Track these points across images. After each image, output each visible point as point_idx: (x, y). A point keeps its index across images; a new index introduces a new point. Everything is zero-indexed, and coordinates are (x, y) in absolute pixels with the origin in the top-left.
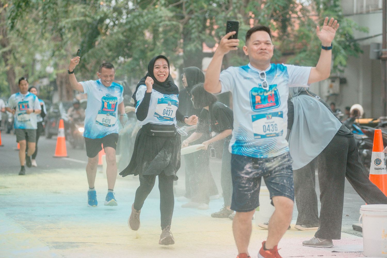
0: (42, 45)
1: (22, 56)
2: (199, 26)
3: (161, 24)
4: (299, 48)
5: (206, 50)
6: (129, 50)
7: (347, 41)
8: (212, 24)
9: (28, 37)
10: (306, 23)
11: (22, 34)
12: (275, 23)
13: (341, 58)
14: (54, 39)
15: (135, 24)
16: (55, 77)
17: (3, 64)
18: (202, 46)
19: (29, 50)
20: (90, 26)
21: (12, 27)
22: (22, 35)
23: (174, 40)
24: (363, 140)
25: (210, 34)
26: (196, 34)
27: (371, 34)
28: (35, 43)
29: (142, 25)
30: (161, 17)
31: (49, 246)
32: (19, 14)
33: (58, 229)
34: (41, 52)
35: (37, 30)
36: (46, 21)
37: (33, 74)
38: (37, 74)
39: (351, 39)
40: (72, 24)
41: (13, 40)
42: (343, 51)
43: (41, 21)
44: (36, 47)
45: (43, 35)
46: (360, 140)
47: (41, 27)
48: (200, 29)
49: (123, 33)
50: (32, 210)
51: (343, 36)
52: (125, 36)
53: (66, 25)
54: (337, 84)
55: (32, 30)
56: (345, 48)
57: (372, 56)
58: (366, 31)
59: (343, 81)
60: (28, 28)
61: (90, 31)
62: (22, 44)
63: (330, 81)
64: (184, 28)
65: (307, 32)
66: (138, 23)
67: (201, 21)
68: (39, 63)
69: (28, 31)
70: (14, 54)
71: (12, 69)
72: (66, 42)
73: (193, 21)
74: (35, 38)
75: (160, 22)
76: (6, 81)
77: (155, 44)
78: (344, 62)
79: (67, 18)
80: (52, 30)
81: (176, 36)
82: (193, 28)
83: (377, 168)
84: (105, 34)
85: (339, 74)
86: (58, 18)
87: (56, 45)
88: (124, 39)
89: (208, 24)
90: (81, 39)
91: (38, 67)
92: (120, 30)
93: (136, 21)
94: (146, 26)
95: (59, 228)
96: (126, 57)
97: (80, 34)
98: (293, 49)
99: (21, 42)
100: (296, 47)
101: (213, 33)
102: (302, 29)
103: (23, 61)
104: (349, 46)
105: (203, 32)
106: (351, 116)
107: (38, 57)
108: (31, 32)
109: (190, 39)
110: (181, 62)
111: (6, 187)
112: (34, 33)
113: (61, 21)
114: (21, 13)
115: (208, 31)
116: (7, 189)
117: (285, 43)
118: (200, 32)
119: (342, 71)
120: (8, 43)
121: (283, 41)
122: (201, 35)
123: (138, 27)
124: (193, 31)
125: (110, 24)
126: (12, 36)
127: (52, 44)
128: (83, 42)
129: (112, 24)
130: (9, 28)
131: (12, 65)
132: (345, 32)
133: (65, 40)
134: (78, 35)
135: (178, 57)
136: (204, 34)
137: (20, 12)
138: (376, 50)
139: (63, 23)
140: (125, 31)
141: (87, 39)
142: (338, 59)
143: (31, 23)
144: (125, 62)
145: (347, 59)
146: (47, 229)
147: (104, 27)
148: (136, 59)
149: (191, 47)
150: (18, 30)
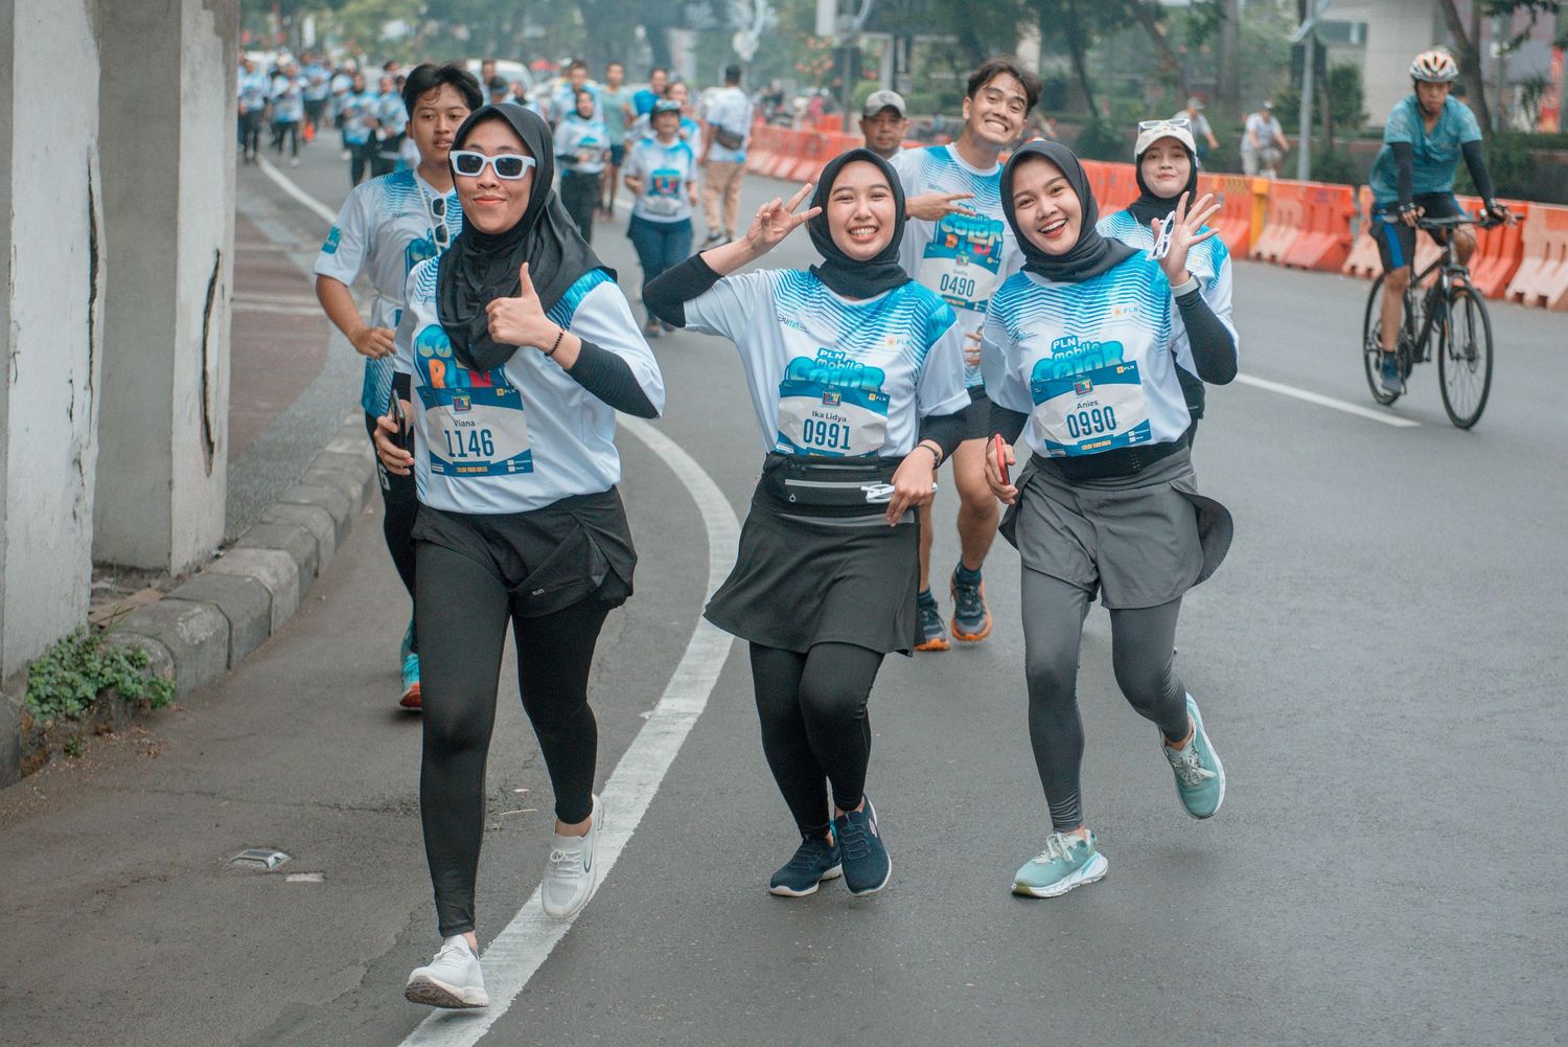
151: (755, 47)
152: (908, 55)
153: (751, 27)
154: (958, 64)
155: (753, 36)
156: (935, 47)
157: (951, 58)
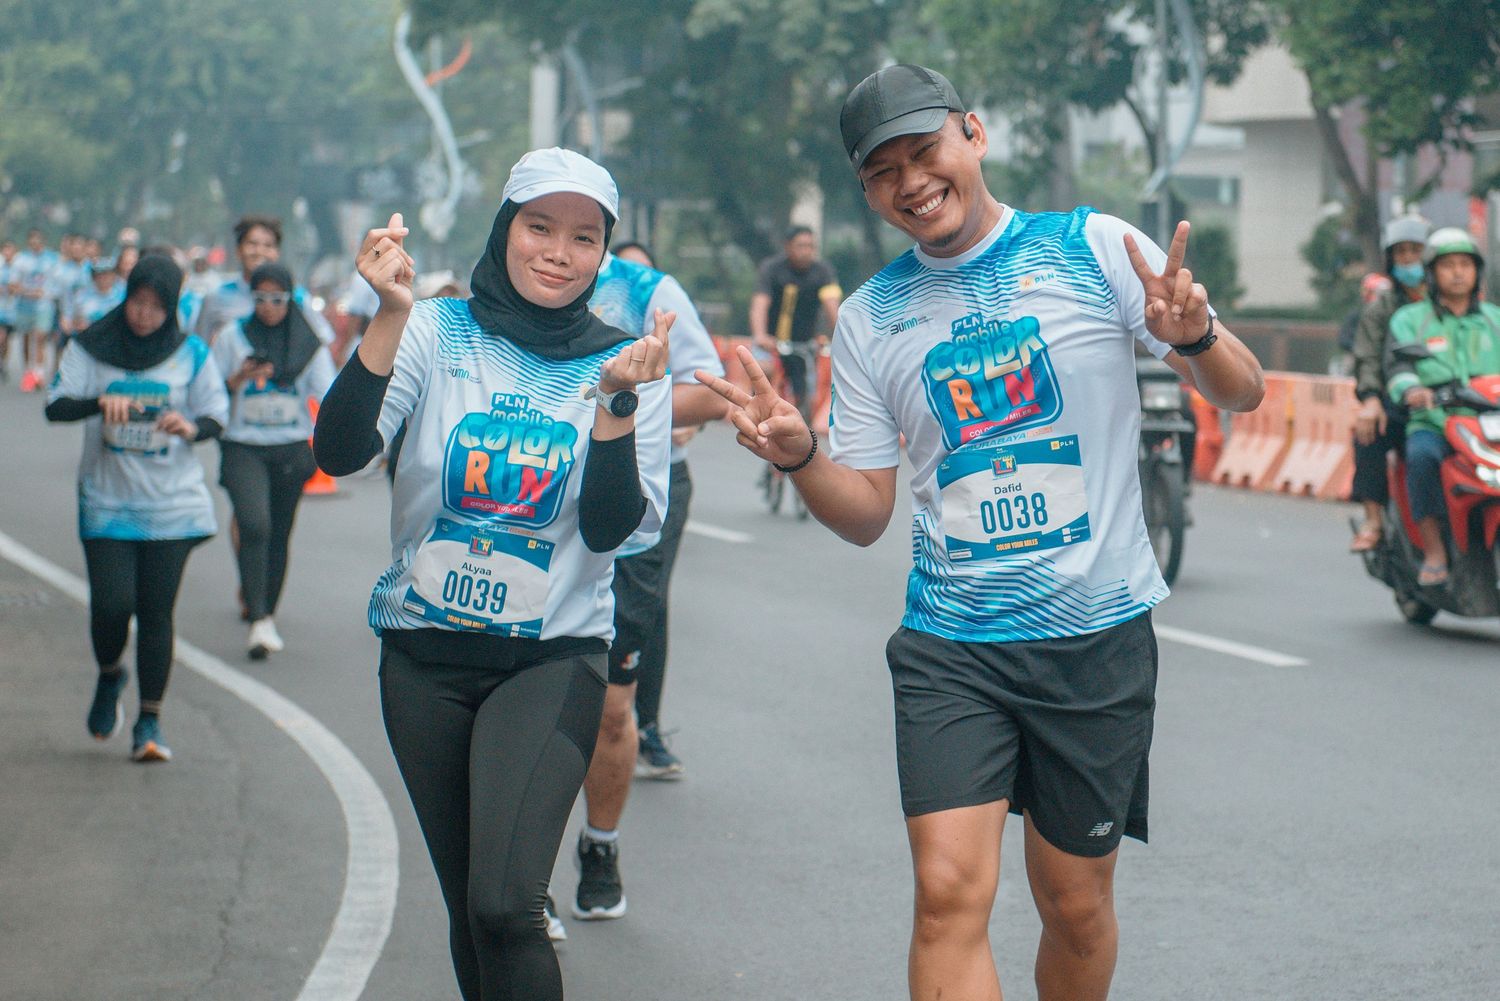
151: (451, 221)
152: (652, 225)
153: (445, 195)
154: (717, 236)
155: (447, 207)
156: (685, 215)
157: (706, 228)
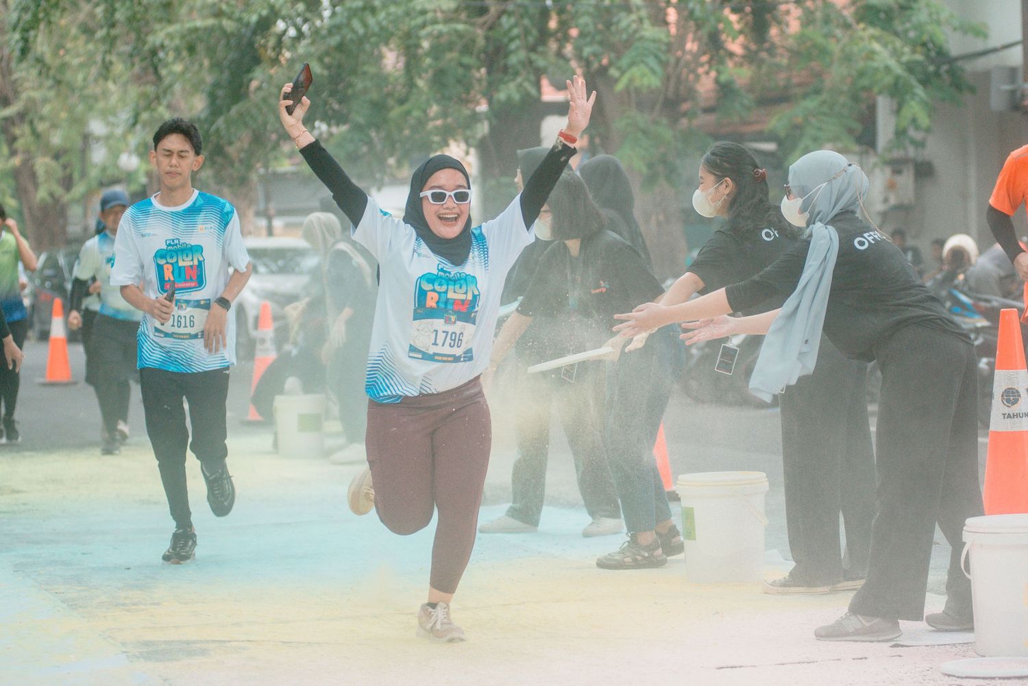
0: (105, 94)
1: (54, 126)
2: (527, 32)
3: (423, 33)
4: (800, 85)
5: (550, 94)
6: (340, 102)
7: (932, 61)
8: (564, 25)
9: (68, 76)
10: (818, 15)
11: (49, 68)
12: (733, 18)
13: (914, 108)
14: (138, 79)
15: (354, 31)
16: (143, 180)
17: (5, 150)
18: (538, 86)
19: (71, 110)
20: (233, 42)
21: (24, 51)
22: (52, 72)
23: (461, 71)
24: (978, 331)
25: (560, 54)
26: (522, 54)
27: (993, 42)
28: (87, 92)
29: (374, 35)
30: (423, 12)
31: (127, 652)
32: (41, 15)
33: (152, 604)
34: (105, 114)
35: (91, 56)
36: (114, 32)
37: (84, 174)
38: (94, 173)
39: (940, 56)
40: (183, 37)
41: (27, 85)
42: (920, 91)
43: (100, 33)
44: (90, 102)
45: (107, 67)
46: (971, 330)
47: (102, 48)
48: (531, 39)
49: (320, 59)
50: (84, 554)
51: (919, 49)
52: (328, 67)
53: (167, 42)
54: (907, 180)
55: (78, 55)
56: (925, 82)
57: (997, 101)
58: (981, 33)
59: (924, 171)
60: (67, 51)
61: (232, 55)
62: (52, 94)
63: (888, 171)
64: (487, 38)
65: (820, 40)
66: (361, 31)
67: (531, 18)
68: (100, 144)
69: (67, 58)
70: (31, 123)
71: (28, 165)
72: (171, 86)
73: (512, 20)
74: (85, 80)
75: (424, 26)
76: (13, 196)
77: (411, 85)
78: (924, 120)
79: (170, 22)
80: (131, 56)
81: (467, 60)
82: (512, 40)
83: (1009, 414)
84: (275, 61)
85: (911, 152)
86: (147, 23)
87: (144, 95)
88: (326, 73)
89: (553, 24)
90: (209, 79)
91: (98, 155)
92: (312, 49)
93: (356, 24)
94: (385, 36)
95: (156, 602)
96: (333, 122)
97: (206, 63)
98: (786, 88)
99: (50, 88)
100: (795, 81)
101: (569, 49)
102: (810, 31)
103: (56, 139)
104: (937, 74)
105: (540, 49)
106: (946, 267)
107: (97, 127)
108: (75, 62)
109: (505, 69)
110: (483, 129)
111: (14, 491)
112: (82, 65)
113: (153, 32)
114: (47, 14)
115: (553, 46)
116: (17, 496)
117: (764, 69)
118: (533, 49)
119: (920, 145)
120: (16, 93)
121: (759, 67)
122: (533, 56)
123: (361, 41)
124: (513, 46)
125: (287, 33)
126: (25, 74)
127: (134, 91)
128: (216, 85)
129: (292, 32)
130: (17, 53)
131: (27, 151)
132: (925, 38)
133: (167, 81)
134: (201, 65)
135: (475, 118)
136: (544, 54)
137: (45, 10)
138: (1008, 87)
139: (160, 35)
140: (327, 53)
141: (226, 75)
142: (907, 113)
143: (75, 38)
144: (331, 135)
145: (932, 111)
146: (123, 605)
147: (272, 42)
148: (358, 128)
149: (509, 91)
150: (39, 60)
